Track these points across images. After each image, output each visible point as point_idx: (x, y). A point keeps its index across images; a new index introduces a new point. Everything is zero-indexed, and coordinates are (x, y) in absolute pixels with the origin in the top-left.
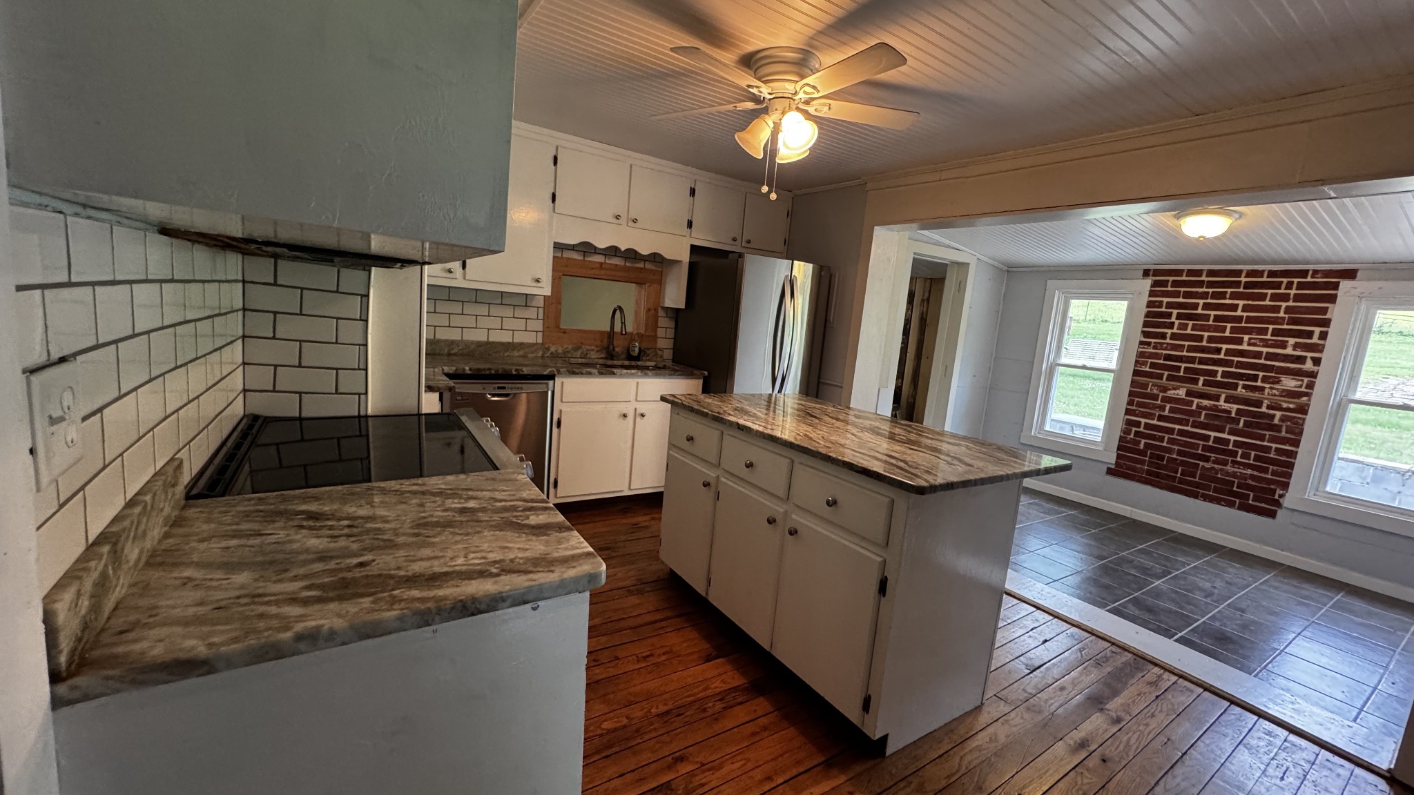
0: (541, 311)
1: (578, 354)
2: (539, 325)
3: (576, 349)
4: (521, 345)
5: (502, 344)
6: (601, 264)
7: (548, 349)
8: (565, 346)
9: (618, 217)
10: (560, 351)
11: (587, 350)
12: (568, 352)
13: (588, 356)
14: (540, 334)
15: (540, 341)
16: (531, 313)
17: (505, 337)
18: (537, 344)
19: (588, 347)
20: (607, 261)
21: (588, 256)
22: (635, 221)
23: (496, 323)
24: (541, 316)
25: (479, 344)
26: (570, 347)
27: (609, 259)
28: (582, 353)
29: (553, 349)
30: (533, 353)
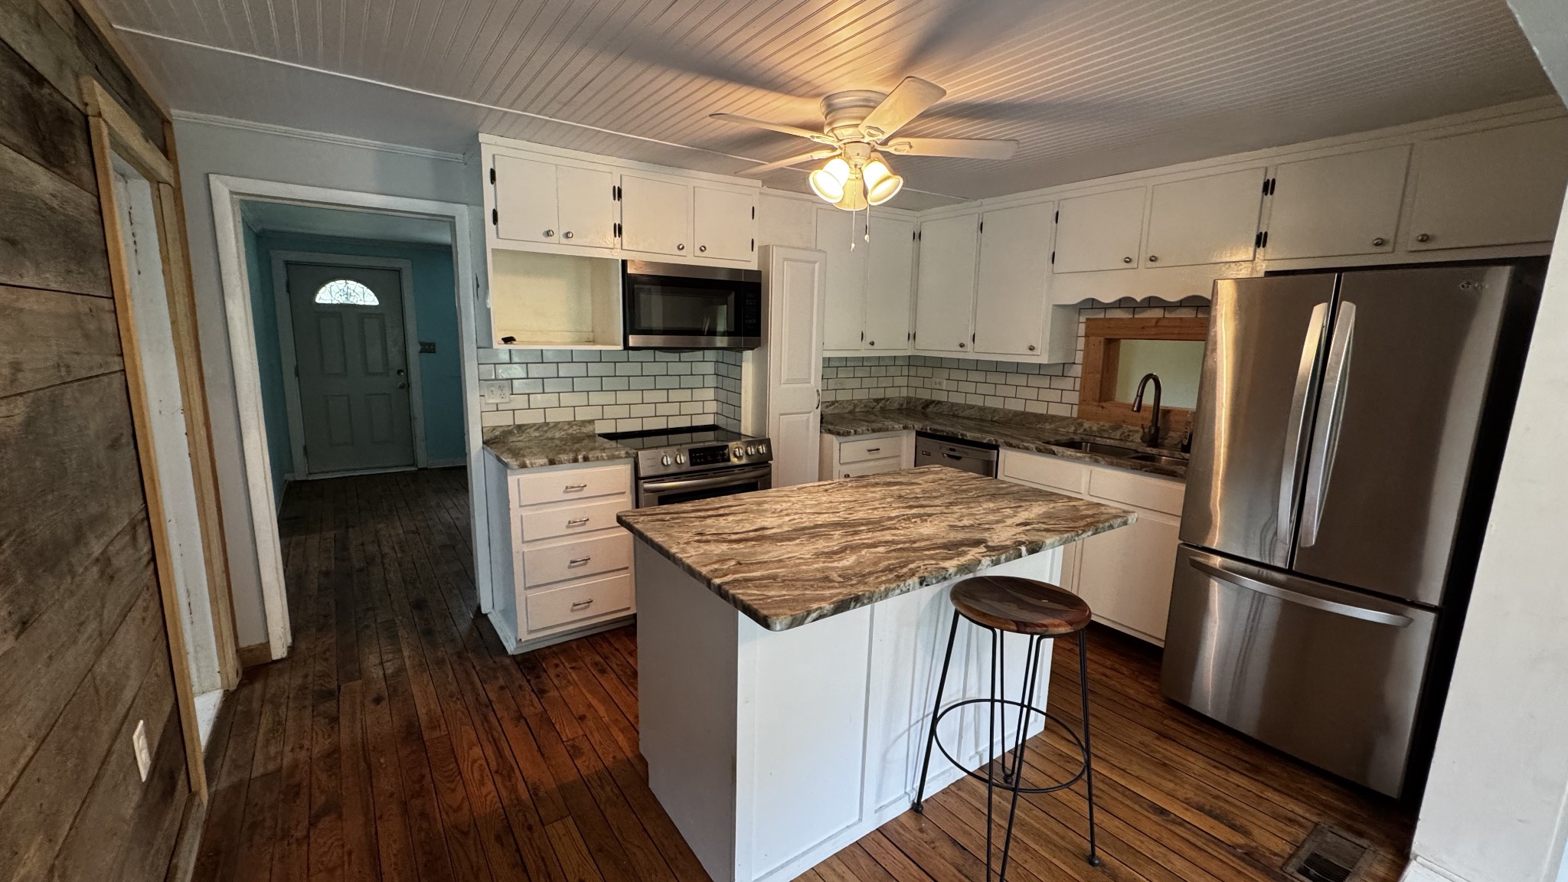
0: (1078, 381)
1: (1118, 434)
2: (1075, 398)
3: (1115, 428)
4: (1053, 419)
5: (1035, 415)
6: (1158, 320)
7: (1081, 425)
8: (1101, 423)
9: (1128, 261)
10: (1095, 428)
11: (1130, 431)
12: (1104, 431)
13: (1131, 438)
14: (1076, 408)
15: (1075, 415)
16: (1068, 384)
17: (1039, 409)
18: (1071, 417)
19: (1132, 428)
20: (1167, 315)
21: (1138, 313)
22: (1153, 259)
23: (1032, 393)
24: (1077, 387)
25: (1016, 414)
26: (1107, 425)
27: (1170, 312)
28: (1123, 433)
29: (1086, 425)
30: (1064, 428)
